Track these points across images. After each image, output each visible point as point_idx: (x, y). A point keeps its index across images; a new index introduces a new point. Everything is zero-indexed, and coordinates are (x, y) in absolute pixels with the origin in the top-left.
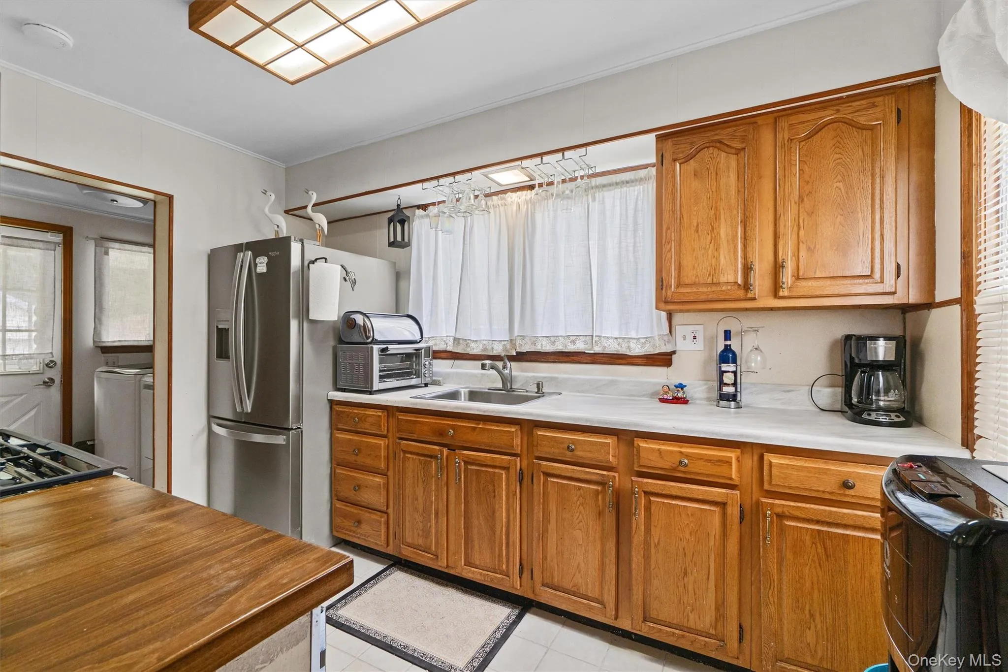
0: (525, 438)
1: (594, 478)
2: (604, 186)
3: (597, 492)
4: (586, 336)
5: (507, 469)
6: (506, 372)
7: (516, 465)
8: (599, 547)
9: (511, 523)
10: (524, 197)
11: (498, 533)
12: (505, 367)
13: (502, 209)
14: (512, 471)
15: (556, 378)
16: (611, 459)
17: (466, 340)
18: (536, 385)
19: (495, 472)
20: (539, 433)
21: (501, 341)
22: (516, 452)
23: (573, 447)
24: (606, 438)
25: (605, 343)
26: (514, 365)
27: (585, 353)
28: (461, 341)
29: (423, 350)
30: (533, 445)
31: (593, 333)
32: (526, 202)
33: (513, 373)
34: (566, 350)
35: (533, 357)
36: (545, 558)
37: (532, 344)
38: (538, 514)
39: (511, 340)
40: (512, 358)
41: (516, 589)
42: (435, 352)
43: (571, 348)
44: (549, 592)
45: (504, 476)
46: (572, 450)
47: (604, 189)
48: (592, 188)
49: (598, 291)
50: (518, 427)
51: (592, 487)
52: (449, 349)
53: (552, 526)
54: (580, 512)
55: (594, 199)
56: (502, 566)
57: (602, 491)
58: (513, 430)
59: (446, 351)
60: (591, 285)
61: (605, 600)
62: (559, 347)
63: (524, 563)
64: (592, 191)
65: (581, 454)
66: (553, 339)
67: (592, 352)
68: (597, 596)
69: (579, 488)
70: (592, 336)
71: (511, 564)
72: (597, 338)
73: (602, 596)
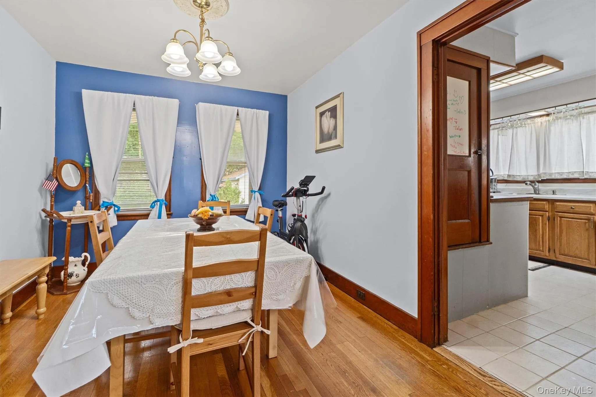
0: (550, 206)
1: (583, 218)
2: (589, 113)
3: (586, 223)
4: (580, 172)
5: (542, 216)
6: (536, 186)
7: (546, 215)
8: (587, 241)
9: (544, 234)
10: (544, 120)
11: (538, 237)
12: (535, 185)
13: (532, 125)
14: (544, 216)
15: (563, 189)
16: (592, 211)
17: (513, 175)
18: (552, 191)
19: (536, 217)
20: (557, 203)
21: (532, 175)
22: (546, 210)
23: (574, 207)
24: (590, 204)
25: (591, 174)
26: (540, 184)
27: (579, 179)
28: (511, 176)
29: (494, 180)
30: (554, 208)
31: (584, 170)
32: (546, 121)
33: (540, 188)
34: (569, 178)
35: (550, 181)
36: (561, 245)
37: (550, 176)
38: (557, 230)
39: (539, 175)
40: (539, 182)
41: (547, 256)
42: (498, 180)
43: (571, 176)
44: (563, 257)
45: (541, 218)
46: (573, 209)
47: (589, 114)
48: (582, 114)
49: (586, 155)
50: (547, 202)
51: (583, 221)
52: (505, 179)
53: (564, 234)
54: (578, 229)
55: (583, 118)
56: (540, 248)
57: (588, 222)
58: (545, 203)
59: (504, 180)
60: (582, 152)
61: (590, 259)
62: (565, 176)
63: (551, 248)
64: (582, 115)
65: (577, 210)
66: (561, 174)
67: (583, 178)
68: (586, 258)
69: (577, 221)
70: (583, 172)
71: (544, 248)
72: (586, 172)
73: (589, 257)
